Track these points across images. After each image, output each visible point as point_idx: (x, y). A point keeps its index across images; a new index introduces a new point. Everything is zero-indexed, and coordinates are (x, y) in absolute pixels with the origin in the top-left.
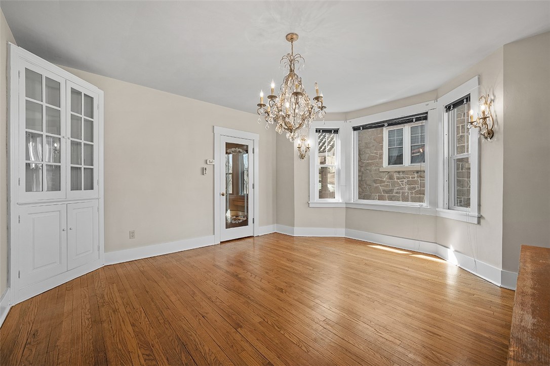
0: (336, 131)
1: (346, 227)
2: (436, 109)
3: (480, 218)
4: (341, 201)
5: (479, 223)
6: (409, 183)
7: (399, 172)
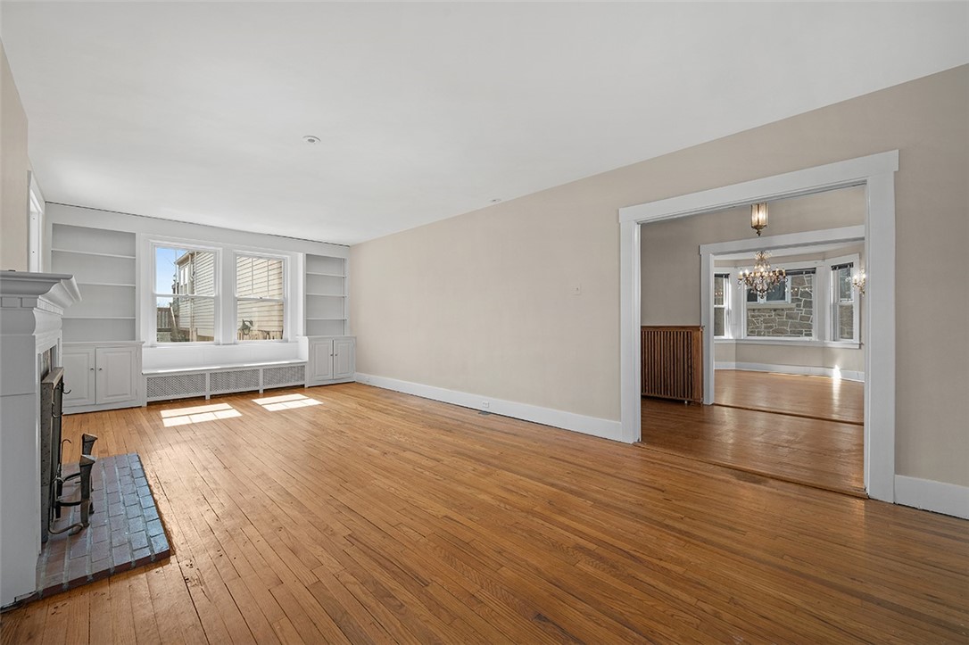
0: (727, 276)
1: (736, 361)
2: (823, 267)
3: (860, 345)
4: (731, 338)
5: (860, 348)
6: (765, 321)
7: (754, 310)
